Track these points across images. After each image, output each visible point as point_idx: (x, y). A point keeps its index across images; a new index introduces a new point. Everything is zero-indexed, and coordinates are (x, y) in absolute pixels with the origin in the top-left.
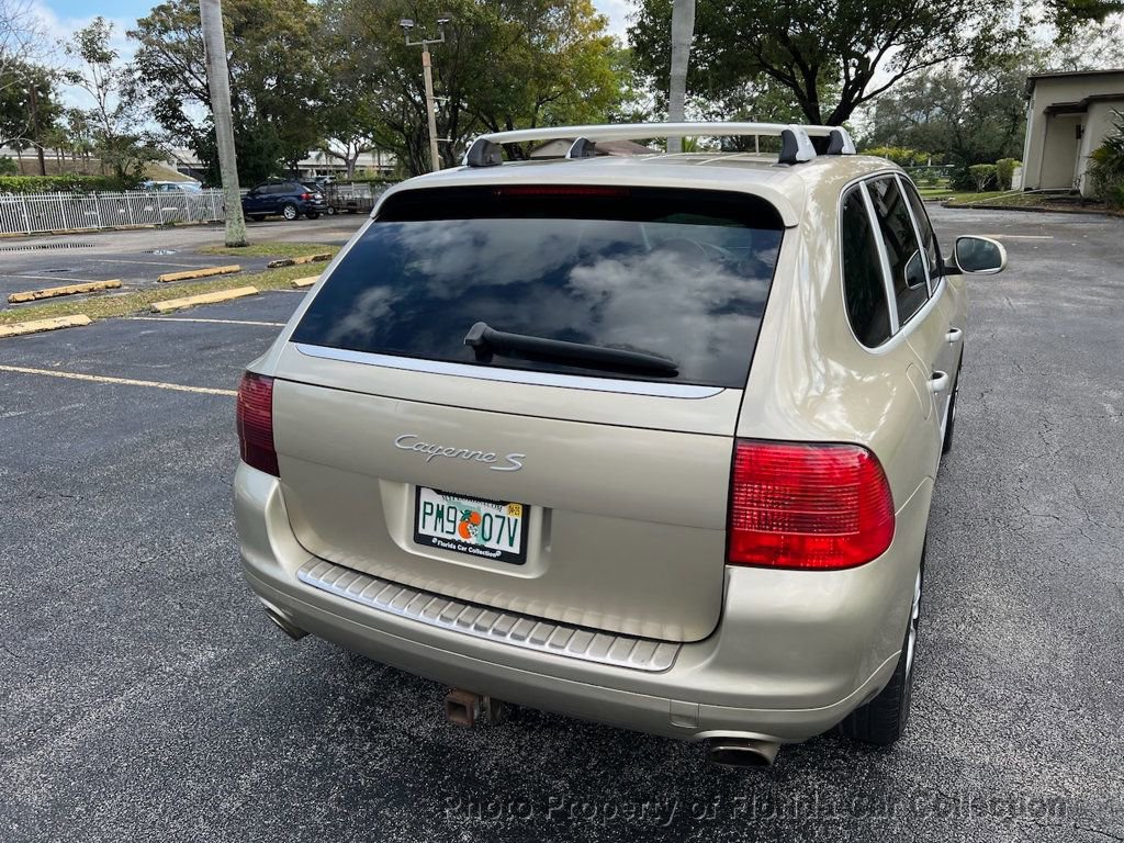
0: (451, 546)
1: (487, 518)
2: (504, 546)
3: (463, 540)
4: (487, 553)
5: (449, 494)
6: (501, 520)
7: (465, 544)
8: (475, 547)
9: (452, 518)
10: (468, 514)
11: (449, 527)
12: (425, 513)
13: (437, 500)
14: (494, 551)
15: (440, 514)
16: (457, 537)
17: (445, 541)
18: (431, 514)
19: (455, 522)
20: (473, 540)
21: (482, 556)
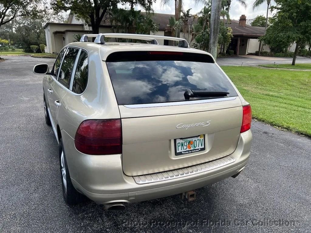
0: (187, 152)
1: (195, 141)
2: (200, 147)
3: (189, 150)
4: (197, 150)
5: (184, 139)
6: (199, 140)
7: (190, 151)
8: (193, 150)
9: (186, 145)
10: (189, 142)
11: (185, 147)
12: (178, 146)
13: (181, 141)
14: (198, 149)
15: (182, 145)
16: (188, 149)
17: (185, 152)
18: (180, 146)
19: (187, 146)
20: (192, 149)
21: (196, 152)
